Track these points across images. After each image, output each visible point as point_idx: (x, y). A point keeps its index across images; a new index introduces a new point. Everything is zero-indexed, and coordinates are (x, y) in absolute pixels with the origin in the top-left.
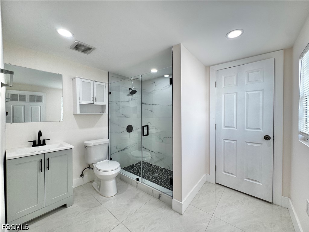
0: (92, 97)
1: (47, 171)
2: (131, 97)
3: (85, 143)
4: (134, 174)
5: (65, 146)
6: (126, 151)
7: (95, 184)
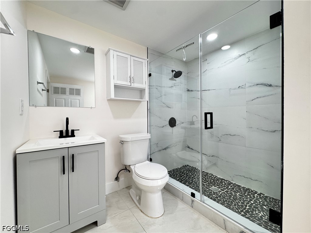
0: (129, 77)
1: (71, 174)
2: (174, 82)
3: (121, 138)
4: (180, 182)
5: (96, 139)
6: (168, 150)
7: (132, 191)
